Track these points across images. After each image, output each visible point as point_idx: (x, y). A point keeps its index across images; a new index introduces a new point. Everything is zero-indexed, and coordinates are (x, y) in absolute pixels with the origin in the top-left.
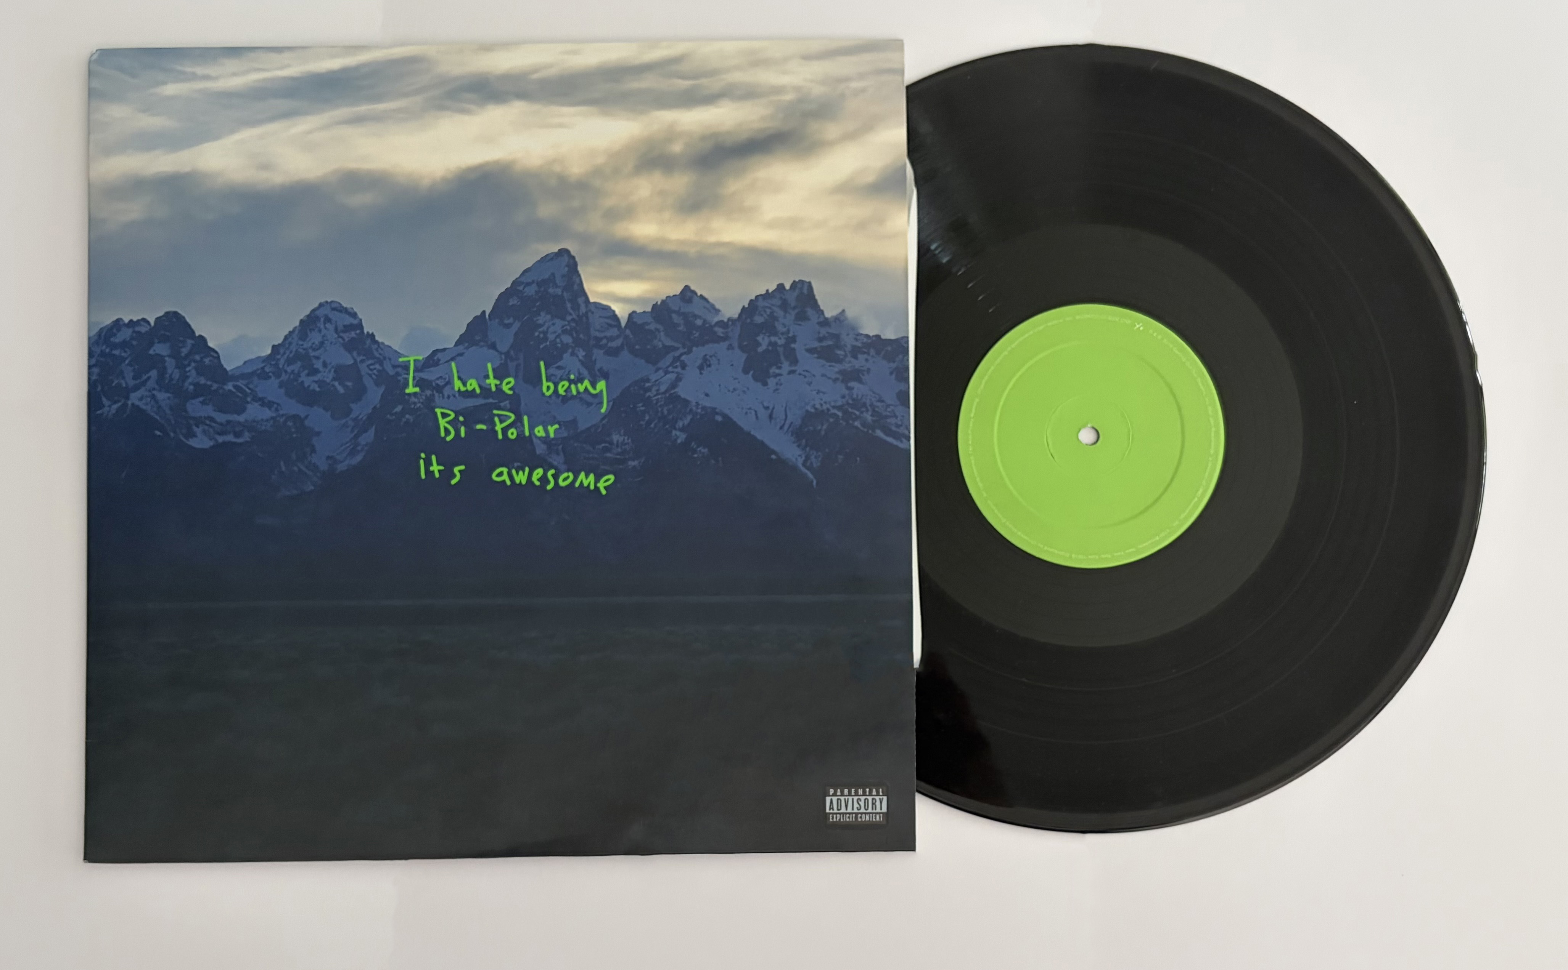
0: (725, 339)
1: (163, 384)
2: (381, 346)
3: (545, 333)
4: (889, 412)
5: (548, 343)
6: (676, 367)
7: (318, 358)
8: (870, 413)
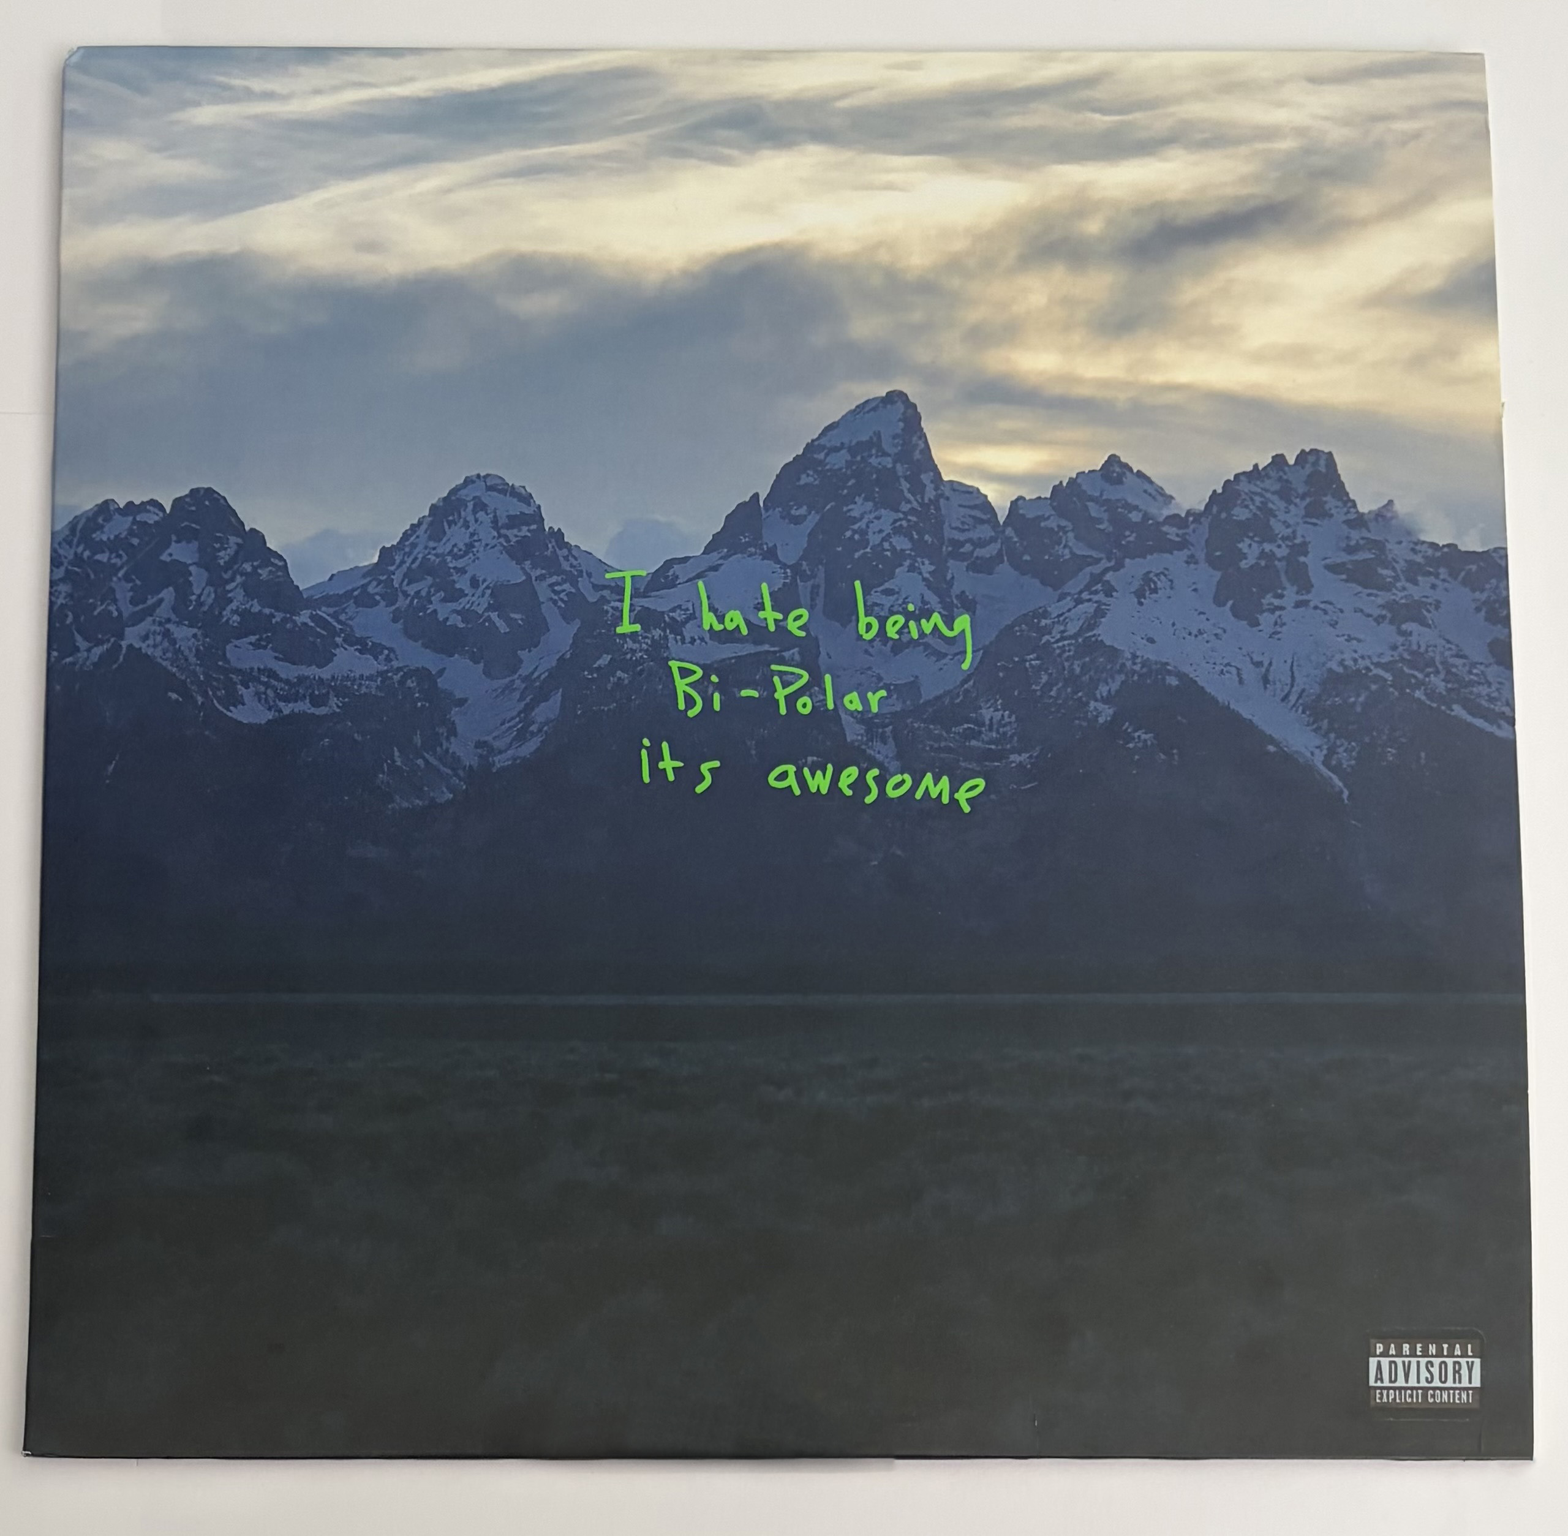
0: (1183, 545)
1: (183, 612)
2: (574, 552)
3: (863, 533)
4: (1476, 675)
5: (868, 550)
6: (1096, 592)
7: (462, 571)
8: (1442, 676)
